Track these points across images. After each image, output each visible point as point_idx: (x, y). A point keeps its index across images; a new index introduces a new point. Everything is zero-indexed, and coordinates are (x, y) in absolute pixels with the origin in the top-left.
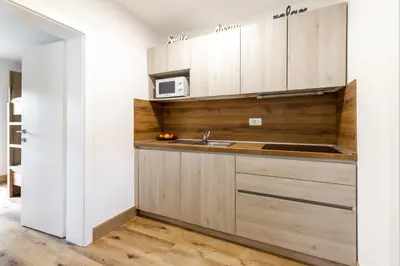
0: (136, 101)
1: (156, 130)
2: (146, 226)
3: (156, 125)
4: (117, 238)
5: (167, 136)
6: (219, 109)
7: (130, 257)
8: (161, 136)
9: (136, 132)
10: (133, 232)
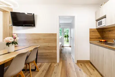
0: (90, 29)
1: (99, 38)
2: (90, 67)
3: (100, 36)
4: (81, 65)
5: (103, 41)
7: (80, 70)
8: (101, 40)
9: (90, 38)
10: (86, 66)
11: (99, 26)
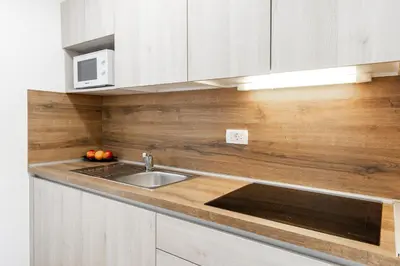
0: (31, 93)
6: (178, 110)
8: (89, 154)
9: (33, 146)
11: (83, 84)
